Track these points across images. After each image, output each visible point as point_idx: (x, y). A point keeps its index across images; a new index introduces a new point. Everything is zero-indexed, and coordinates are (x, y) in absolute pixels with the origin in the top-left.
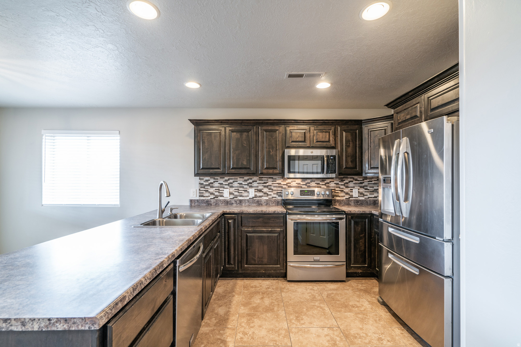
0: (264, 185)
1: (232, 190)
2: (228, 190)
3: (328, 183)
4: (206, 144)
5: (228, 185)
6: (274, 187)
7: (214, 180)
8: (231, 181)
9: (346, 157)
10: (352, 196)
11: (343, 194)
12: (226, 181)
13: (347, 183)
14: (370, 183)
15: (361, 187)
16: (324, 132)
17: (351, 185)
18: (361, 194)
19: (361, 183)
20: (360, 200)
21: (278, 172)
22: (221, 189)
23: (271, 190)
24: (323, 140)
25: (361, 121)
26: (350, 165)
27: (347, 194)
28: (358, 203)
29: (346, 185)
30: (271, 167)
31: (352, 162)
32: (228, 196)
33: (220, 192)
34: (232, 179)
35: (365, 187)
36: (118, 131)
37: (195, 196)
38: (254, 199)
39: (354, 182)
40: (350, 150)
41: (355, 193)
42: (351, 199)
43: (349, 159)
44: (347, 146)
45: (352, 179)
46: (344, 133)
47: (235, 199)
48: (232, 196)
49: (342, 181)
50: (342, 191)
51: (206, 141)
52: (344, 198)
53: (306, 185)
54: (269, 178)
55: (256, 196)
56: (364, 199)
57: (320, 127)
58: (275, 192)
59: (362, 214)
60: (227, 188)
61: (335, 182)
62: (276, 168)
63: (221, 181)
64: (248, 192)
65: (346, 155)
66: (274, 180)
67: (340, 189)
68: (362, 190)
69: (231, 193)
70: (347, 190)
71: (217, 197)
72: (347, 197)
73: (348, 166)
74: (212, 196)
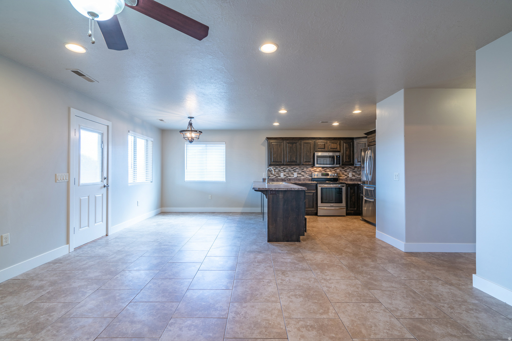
0: (302, 171)
1: (285, 173)
2: (283, 173)
3: (336, 170)
4: (275, 150)
5: (283, 171)
6: (307, 172)
7: (276, 168)
8: (284, 169)
9: (345, 156)
10: (348, 177)
11: (343, 176)
12: (282, 168)
13: (346, 170)
14: (358, 170)
15: (353, 172)
16: (334, 143)
17: (348, 171)
18: (353, 175)
19: (353, 170)
20: (353, 179)
21: (311, 164)
22: (279, 173)
23: (306, 174)
24: (334, 148)
25: (353, 138)
26: (348, 160)
27: (346, 175)
28: (351, 180)
29: (345, 171)
30: (307, 161)
31: (348, 159)
32: (283, 176)
33: (279, 174)
34: (285, 167)
35: (355, 172)
36: (225, 142)
37: (266, 176)
38: (297, 178)
39: (350, 169)
40: (348, 153)
41: (350, 175)
42: (348, 178)
43: (347, 157)
44: (346, 151)
45: (349, 168)
46: (345, 144)
47: (287, 178)
48: (285, 177)
49: (343, 168)
50: (343, 174)
51: (275, 148)
52: (344, 178)
53: (324, 171)
54: (305, 167)
55: (298, 177)
56: (355, 178)
57: (332, 141)
58: (308, 174)
59: (353, 184)
60: (282, 172)
61: (340, 169)
62: (310, 162)
63: (279, 169)
64: (294, 175)
65: (345, 155)
66: (307, 168)
67: (342, 173)
68: (354, 174)
69: (284, 175)
70: (346, 173)
71: (277, 177)
72: (346, 177)
73: (347, 161)
74: (275, 177)
